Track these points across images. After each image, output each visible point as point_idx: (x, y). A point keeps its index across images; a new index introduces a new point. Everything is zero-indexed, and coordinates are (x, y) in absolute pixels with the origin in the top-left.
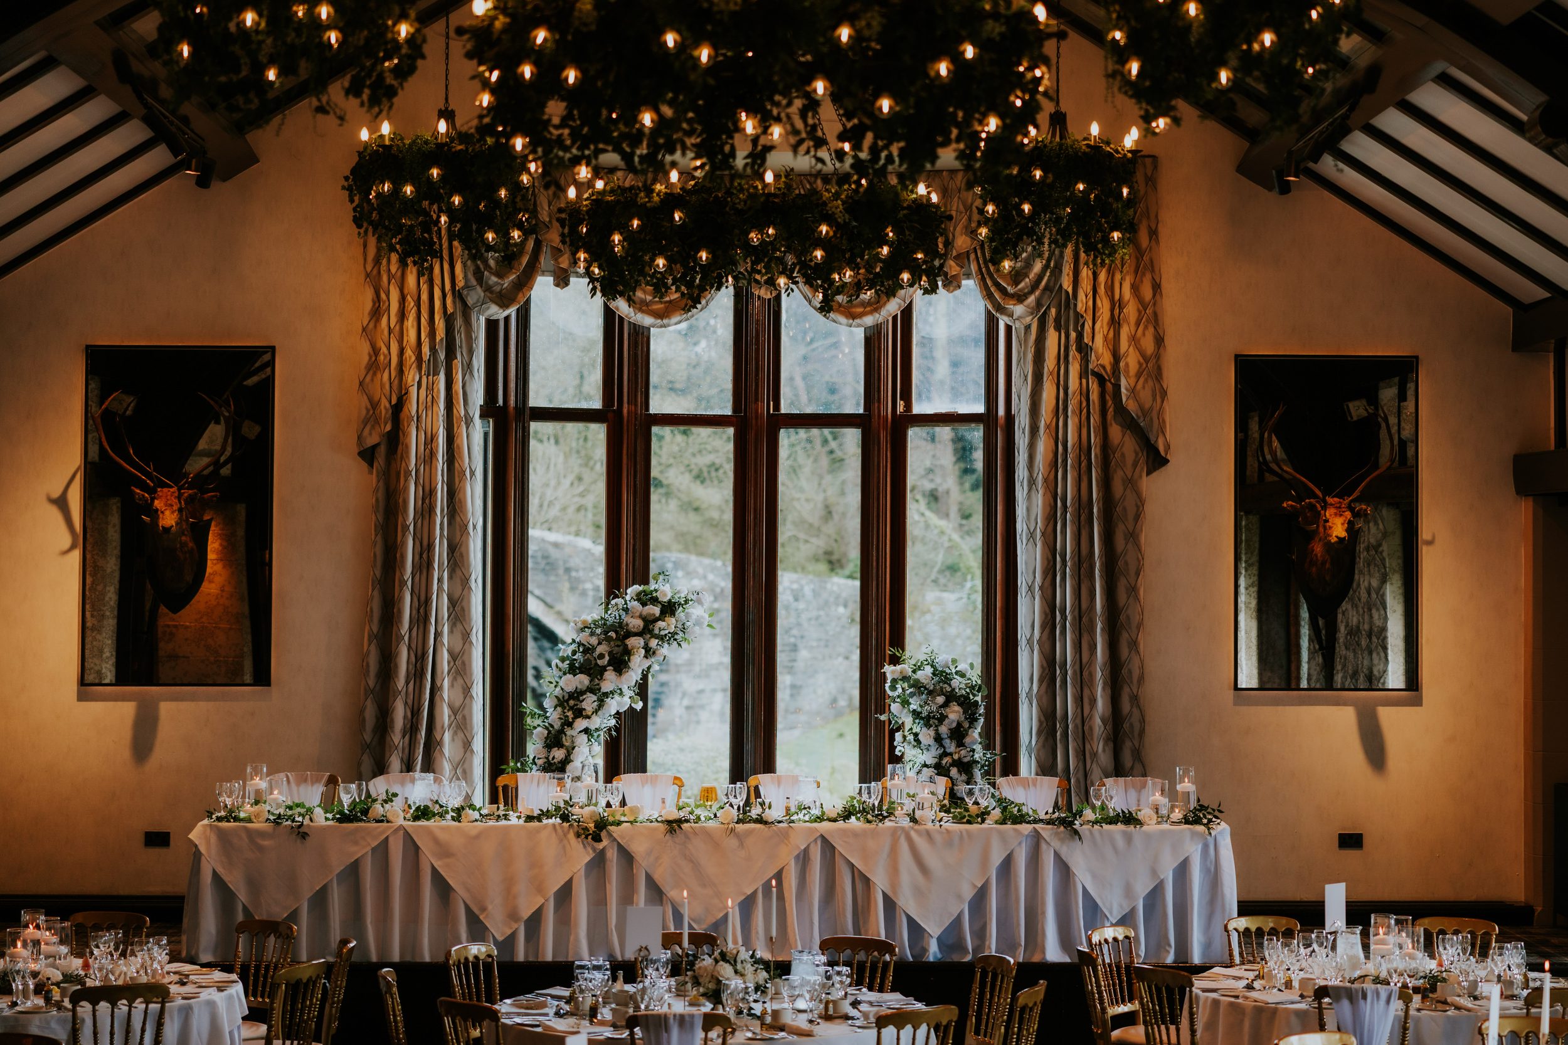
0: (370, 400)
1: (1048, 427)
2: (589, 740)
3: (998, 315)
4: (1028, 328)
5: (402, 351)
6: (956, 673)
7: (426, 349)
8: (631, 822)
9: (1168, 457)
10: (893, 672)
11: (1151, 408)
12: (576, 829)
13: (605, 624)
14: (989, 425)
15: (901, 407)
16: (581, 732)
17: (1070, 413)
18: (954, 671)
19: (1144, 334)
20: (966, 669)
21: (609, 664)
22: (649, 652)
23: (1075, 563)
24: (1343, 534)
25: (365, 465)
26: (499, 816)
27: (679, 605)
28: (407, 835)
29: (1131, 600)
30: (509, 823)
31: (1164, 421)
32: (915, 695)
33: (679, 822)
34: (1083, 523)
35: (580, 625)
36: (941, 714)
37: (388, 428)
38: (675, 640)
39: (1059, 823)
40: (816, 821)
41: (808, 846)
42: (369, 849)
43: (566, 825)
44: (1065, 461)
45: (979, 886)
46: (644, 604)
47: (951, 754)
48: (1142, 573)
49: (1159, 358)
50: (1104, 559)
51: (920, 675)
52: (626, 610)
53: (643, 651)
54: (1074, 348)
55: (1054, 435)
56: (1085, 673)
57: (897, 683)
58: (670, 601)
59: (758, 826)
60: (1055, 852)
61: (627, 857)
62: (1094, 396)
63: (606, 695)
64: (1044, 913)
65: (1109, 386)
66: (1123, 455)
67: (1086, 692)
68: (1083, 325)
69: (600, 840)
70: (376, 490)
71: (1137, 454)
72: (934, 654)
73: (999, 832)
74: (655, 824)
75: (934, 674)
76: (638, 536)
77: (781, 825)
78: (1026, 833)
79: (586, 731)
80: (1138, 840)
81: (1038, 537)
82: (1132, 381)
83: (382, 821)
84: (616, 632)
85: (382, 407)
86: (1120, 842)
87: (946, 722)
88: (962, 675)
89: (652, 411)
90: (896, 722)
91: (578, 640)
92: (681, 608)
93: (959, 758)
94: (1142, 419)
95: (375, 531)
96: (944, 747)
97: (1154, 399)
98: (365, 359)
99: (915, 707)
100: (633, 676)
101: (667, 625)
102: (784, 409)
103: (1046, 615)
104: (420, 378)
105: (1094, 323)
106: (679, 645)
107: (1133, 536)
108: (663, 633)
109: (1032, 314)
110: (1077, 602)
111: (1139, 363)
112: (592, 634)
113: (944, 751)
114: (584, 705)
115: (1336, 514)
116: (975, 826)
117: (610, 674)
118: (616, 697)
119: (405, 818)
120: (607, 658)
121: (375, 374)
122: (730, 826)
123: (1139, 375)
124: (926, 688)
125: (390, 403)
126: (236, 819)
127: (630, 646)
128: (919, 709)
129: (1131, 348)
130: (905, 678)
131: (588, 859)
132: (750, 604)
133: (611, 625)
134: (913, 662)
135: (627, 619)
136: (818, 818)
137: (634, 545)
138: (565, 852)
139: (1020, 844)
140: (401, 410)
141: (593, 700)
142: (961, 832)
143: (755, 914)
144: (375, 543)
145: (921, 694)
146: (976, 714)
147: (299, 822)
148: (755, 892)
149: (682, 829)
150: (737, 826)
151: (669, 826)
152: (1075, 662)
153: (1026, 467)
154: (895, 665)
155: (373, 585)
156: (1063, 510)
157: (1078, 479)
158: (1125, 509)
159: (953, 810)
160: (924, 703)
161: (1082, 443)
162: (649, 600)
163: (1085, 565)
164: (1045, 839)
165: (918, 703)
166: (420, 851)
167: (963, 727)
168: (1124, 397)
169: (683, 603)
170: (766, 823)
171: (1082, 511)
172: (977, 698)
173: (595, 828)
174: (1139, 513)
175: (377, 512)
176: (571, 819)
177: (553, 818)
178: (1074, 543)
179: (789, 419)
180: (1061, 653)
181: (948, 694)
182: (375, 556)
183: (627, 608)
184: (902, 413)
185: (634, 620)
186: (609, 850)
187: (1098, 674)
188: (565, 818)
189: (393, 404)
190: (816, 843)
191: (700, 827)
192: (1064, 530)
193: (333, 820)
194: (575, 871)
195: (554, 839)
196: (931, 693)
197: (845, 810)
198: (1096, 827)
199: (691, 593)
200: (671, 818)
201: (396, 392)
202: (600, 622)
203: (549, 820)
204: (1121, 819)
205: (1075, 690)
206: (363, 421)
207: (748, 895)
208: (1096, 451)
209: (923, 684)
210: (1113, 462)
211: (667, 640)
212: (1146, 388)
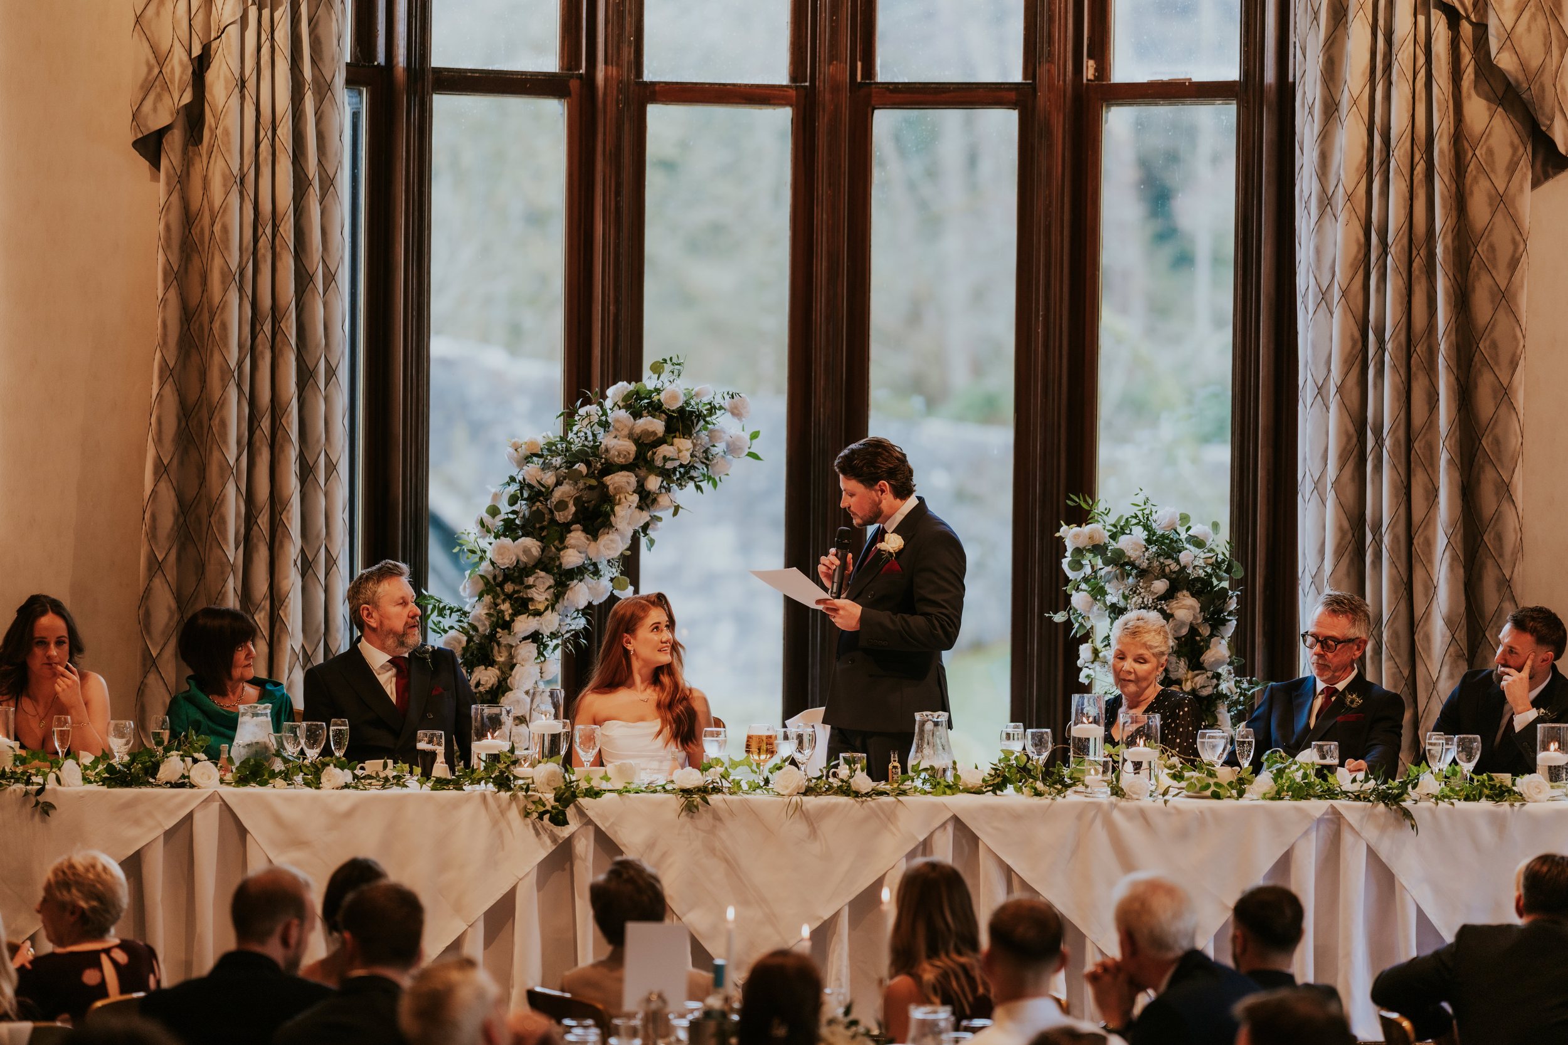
0: (154, 49)
1: (1355, 103)
2: (539, 653)
6: (1189, 539)
8: (620, 792)
10: (1076, 536)
11: (1542, 68)
12: (522, 804)
13: (567, 450)
14: (1247, 103)
15: (1089, 70)
16: (525, 639)
17: (1395, 77)
18: (1184, 535)
20: (1205, 532)
21: (576, 519)
22: (646, 500)
23: (1400, 344)
25: (144, 164)
26: (386, 779)
27: (699, 416)
28: (227, 811)
29: (1503, 409)
30: (405, 790)
32: (1114, 577)
33: (703, 791)
34: (1416, 273)
35: (524, 451)
37: (187, 98)
38: (692, 478)
39: (1378, 798)
40: (945, 793)
41: (931, 835)
42: (159, 832)
43: (505, 795)
44: (1385, 162)
46: (636, 415)
48: (1521, 363)
50: (1453, 337)
51: (1124, 542)
52: (605, 425)
53: (635, 498)
55: (1366, 116)
56: (1418, 541)
57: (1083, 556)
58: (681, 410)
59: (843, 799)
60: (1369, 848)
62: (1440, 46)
63: (570, 574)
64: (1348, 955)
65: (1466, 28)
66: (1490, 152)
67: (1419, 575)
69: (565, 823)
70: (167, 207)
71: (1515, 149)
72: (1149, 505)
73: (1271, 814)
74: (661, 796)
75: (1148, 541)
77: (883, 798)
78: (1318, 815)
79: (535, 637)
80: (1517, 830)
81: (1336, 300)
82: (1509, 20)
83: (182, 785)
84: (588, 464)
85: (176, 62)
86: (1486, 833)
88: (1198, 543)
89: (648, 76)
90: (1081, 625)
91: (520, 478)
92: (702, 423)
94: (1525, 85)
95: (165, 280)
97: (1548, 50)
99: (1115, 600)
100: (613, 545)
101: (677, 452)
102: (882, 75)
103: (1349, 438)
104: (246, 11)
106: (698, 488)
107: (1506, 297)
108: (669, 465)
110: (1403, 415)
112: (546, 467)
114: (533, 593)
116: (1228, 802)
117: (577, 536)
118: (588, 578)
119: (222, 781)
120: (572, 509)
121: (161, 3)
122: (794, 800)
123: (1520, 8)
124: (1133, 565)
125: (190, 54)
127: (612, 489)
128: (1122, 604)
130: (1098, 549)
131: (542, 854)
133: (579, 452)
134: (1111, 519)
135: (606, 440)
136: (949, 787)
137: (616, 316)
138: (502, 842)
139: (1306, 833)
140: (208, 67)
141: (548, 584)
142: (1201, 812)
143: (836, 954)
144: (164, 300)
145: (1125, 575)
146: (1222, 611)
147: (39, 784)
148: (837, 915)
149: (708, 803)
150: (805, 798)
151: (687, 798)
152: (1397, 521)
153: (1314, 173)
154: (1080, 526)
155: (161, 377)
156: (1381, 250)
157: (1407, 195)
158: (1492, 248)
159: (1187, 774)
160: (1131, 590)
161: (1416, 129)
162: (646, 408)
163: (1420, 349)
164: (1350, 826)
165: (1121, 591)
166: (248, 836)
167: (1200, 635)
168: (1494, 45)
169: (705, 412)
170: (857, 794)
171: (1415, 253)
172: (1225, 584)
173: (556, 800)
174: (1517, 255)
175: (167, 247)
176: (512, 786)
177: (483, 782)
178: (1399, 308)
179: (891, 91)
180: (1373, 505)
181: (1174, 576)
182: (165, 325)
183: (606, 421)
184: (1091, 80)
185: (620, 442)
186: (580, 840)
187: (1441, 541)
188: (503, 783)
189: (193, 57)
190: (945, 828)
191: (741, 801)
192: (1382, 287)
193: (97, 782)
194: (520, 877)
195: (484, 820)
196: (1142, 573)
197: (996, 773)
198: (1444, 805)
199: (720, 395)
200: (688, 785)
201: (200, 35)
202: (559, 446)
203: (477, 787)
204: (1486, 791)
205: (1394, 571)
206: (142, 87)
207: (825, 922)
208: (1442, 145)
209: (1130, 558)
210: (1472, 166)
211: (678, 479)
212: (1534, 28)
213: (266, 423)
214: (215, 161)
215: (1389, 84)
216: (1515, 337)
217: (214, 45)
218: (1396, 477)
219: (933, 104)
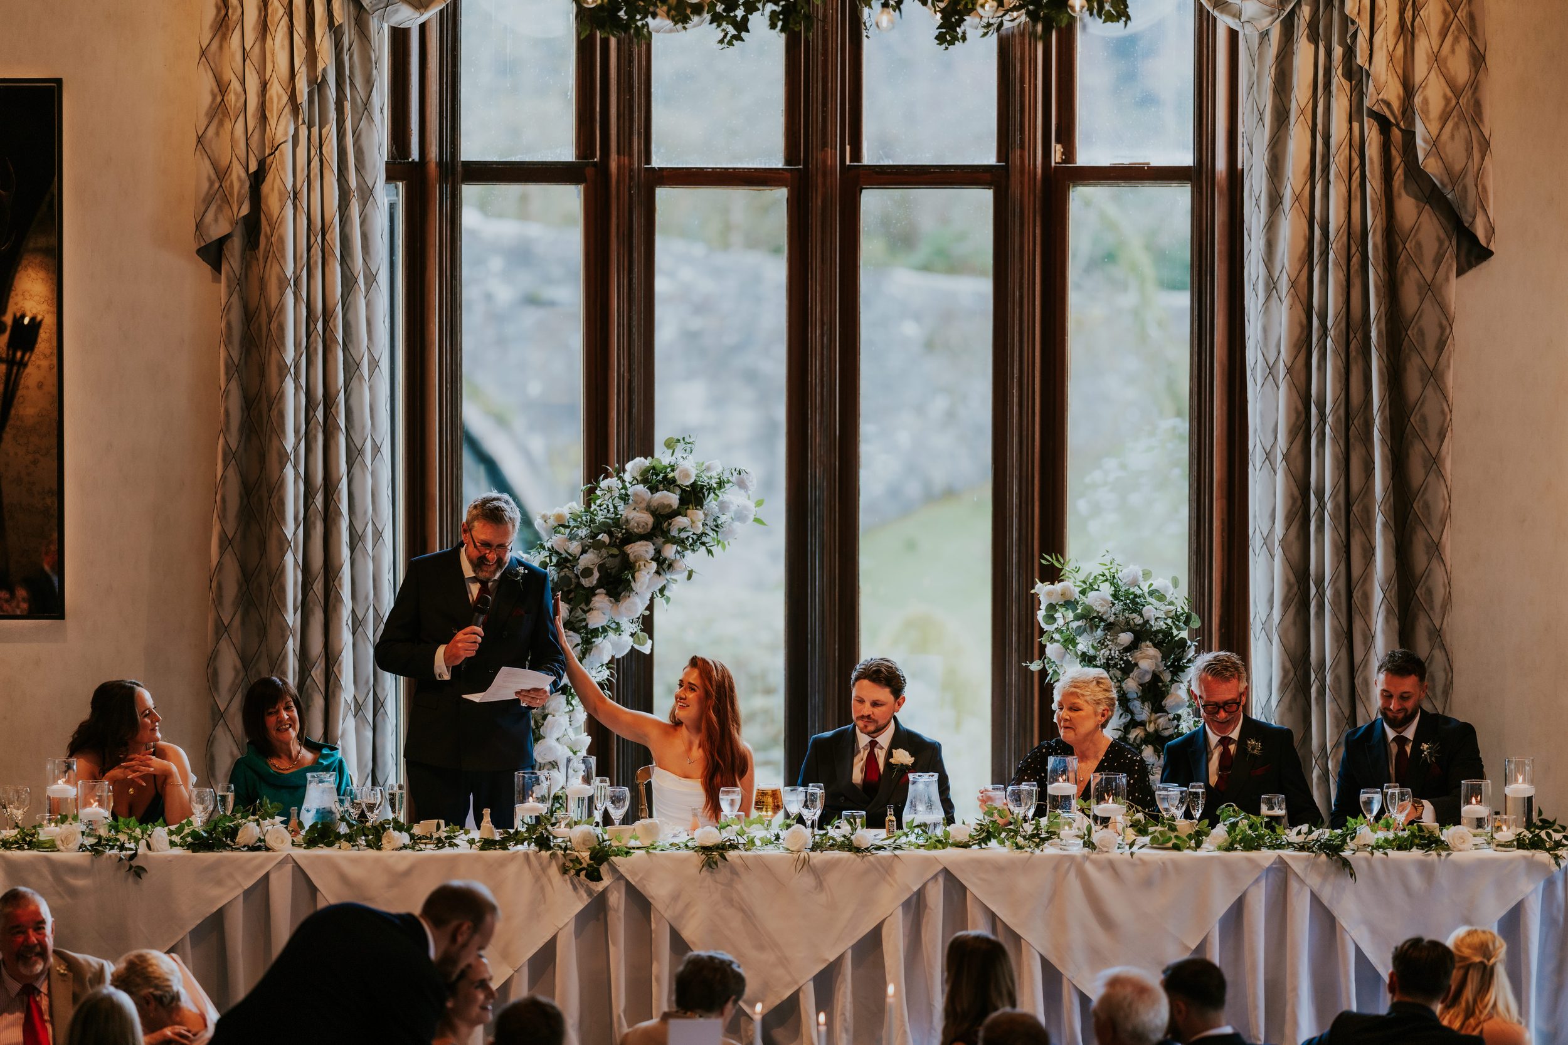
0: (215, 165)
1: (1297, 198)
2: (569, 703)
3: (1216, 13)
4: (1264, 35)
5: (264, 87)
6: (1151, 593)
7: (303, 83)
8: (645, 849)
9: (1492, 247)
10: (1049, 593)
11: (1464, 171)
12: (561, 860)
13: (592, 521)
14: (1201, 188)
15: (1057, 153)
17: (1332, 177)
18: (1146, 589)
19: (1453, 51)
20: (1167, 587)
21: (600, 584)
22: (663, 565)
23: (1339, 418)
25: (207, 269)
26: (439, 840)
27: (709, 489)
28: (299, 872)
29: (1432, 477)
30: (456, 850)
31: (1485, 189)
32: (1085, 630)
33: (722, 848)
34: (1353, 354)
35: (552, 521)
36: (1127, 662)
37: (245, 210)
38: (703, 544)
39: (1320, 848)
40: (936, 847)
41: (924, 886)
42: (239, 891)
43: (545, 854)
44: (1325, 253)
45: (1193, 947)
46: (653, 489)
47: (1142, 724)
48: (1449, 434)
49: (1476, 88)
50: (1387, 412)
51: (1092, 598)
52: (625, 498)
53: (654, 565)
54: (1340, 71)
55: (1307, 211)
56: (1357, 595)
57: (1056, 611)
58: (694, 485)
59: (846, 854)
60: (1313, 894)
61: (639, 902)
62: (1373, 151)
63: (595, 633)
64: (1295, 989)
65: (1396, 134)
66: (1419, 245)
67: (1358, 625)
68: (1355, 35)
69: (599, 878)
70: (227, 309)
71: (1441, 242)
72: (1115, 565)
73: (1226, 865)
74: (684, 853)
75: (1115, 596)
76: (635, 366)
77: (881, 853)
78: (1267, 864)
80: (1443, 878)
81: (1282, 375)
82: (1434, 128)
83: (258, 849)
84: (610, 534)
85: (234, 177)
86: (1416, 880)
87: (1135, 673)
88: (1160, 596)
89: (656, 163)
91: (548, 545)
92: (712, 495)
93: (1156, 731)
94: (1449, 187)
95: (227, 373)
96: (1132, 713)
97: (1470, 155)
98: (206, 100)
99: (1085, 649)
100: (637, 604)
101: (691, 522)
102: (869, 158)
103: (1294, 500)
104: (297, 130)
105: (1372, 33)
106: (709, 552)
107: (1434, 376)
108: (683, 535)
109: (1272, 13)
110: (1342, 481)
111: (1445, 97)
112: (572, 536)
113: (1132, 719)
116: (1187, 853)
117: (601, 600)
118: (611, 635)
119: (293, 843)
120: (596, 575)
121: (221, 123)
122: (802, 856)
123: (1444, 118)
124: (1101, 619)
125: (247, 171)
126: (32, 845)
127: (632, 557)
128: (1092, 652)
129: (1433, 72)
130: (1069, 604)
131: (579, 907)
132: (817, 472)
133: (604, 523)
134: (1081, 576)
135: (626, 513)
136: (939, 841)
137: (630, 382)
138: (544, 896)
139: (1257, 881)
140: (264, 180)
141: (576, 642)
142: (1163, 863)
143: (841, 991)
144: (227, 394)
145: (1093, 627)
146: (1181, 659)
147: (131, 849)
148: (841, 958)
149: (726, 859)
150: (812, 854)
151: (707, 855)
152: (1338, 577)
153: (1261, 260)
154: (1053, 583)
155: (224, 460)
156: (1321, 332)
157: (1344, 283)
158: (1421, 332)
159: (1151, 829)
160: (1099, 642)
161: (1352, 225)
162: (661, 482)
163: (1357, 422)
164: (1296, 874)
165: (1090, 643)
166: (318, 893)
167: (1162, 681)
168: (1420, 150)
169: (715, 485)
170: (858, 850)
171: (1352, 336)
172: (1184, 634)
173: (591, 858)
174: (1444, 338)
175: (228, 343)
176: (552, 844)
177: (526, 843)
178: (1338, 386)
179: (877, 173)
180: (1317, 562)
181: (1138, 628)
182: (227, 413)
183: (627, 495)
184: (1059, 163)
185: (638, 515)
186: (613, 893)
187: (1378, 596)
188: (543, 843)
189: (250, 172)
190: (937, 880)
191: (755, 857)
192: (1323, 365)
193: (182, 846)
194: (560, 926)
195: (527, 877)
196: (1109, 627)
197: (981, 829)
198: (1378, 854)
199: (729, 471)
200: (709, 843)
201: (256, 153)
202: (584, 518)
203: (519, 847)
204: (1417, 841)
205: (1336, 622)
206: (204, 200)
207: (831, 963)
208: (1373, 241)
209: (1098, 612)
210: (1402, 257)
211: (691, 545)
212: (1457, 137)
213: (319, 500)
214: (271, 266)
215: (1327, 183)
216: (1443, 412)
217: (268, 161)
218: (1337, 537)
219: (915, 184)
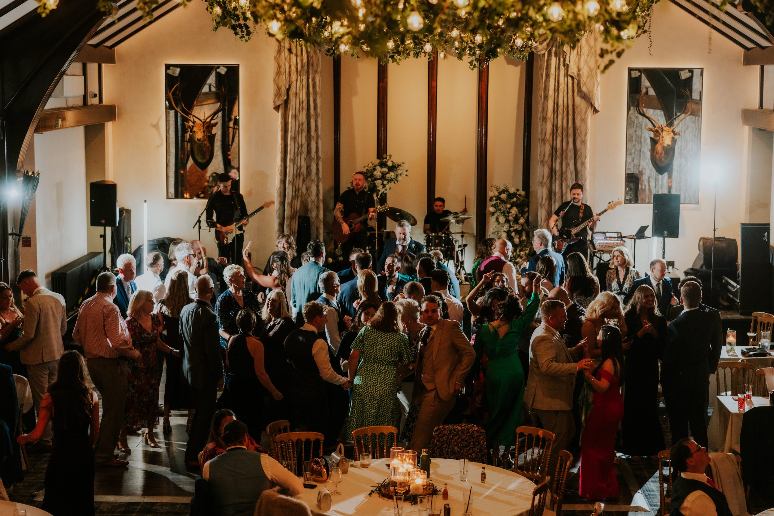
0: (278, 87)
4: (544, 54)
5: (290, 67)
7: (299, 66)
9: (599, 110)
11: (592, 91)
17: (560, 91)
19: (590, 60)
22: (384, 186)
23: (560, 152)
24: (670, 143)
25: (276, 112)
27: (396, 167)
29: (583, 168)
34: (564, 136)
37: (285, 98)
38: (393, 181)
44: (557, 110)
46: (381, 167)
48: (587, 157)
49: (596, 69)
51: (502, 195)
52: (375, 170)
53: (382, 185)
54: (562, 65)
55: (553, 99)
58: (392, 166)
62: (570, 85)
65: (576, 81)
66: (581, 109)
68: (565, 55)
70: (281, 123)
71: (586, 108)
72: (508, 187)
81: (546, 141)
82: (585, 80)
84: (371, 178)
85: (283, 89)
92: (396, 169)
94: (589, 94)
97: (594, 87)
98: (275, 70)
101: (391, 175)
103: (549, 173)
104: (297, 77)
105: (570, 54)
107: (584, 142)
108: (389, 178)
109: (546, 49)
110: (561, 168)
111: (588, 72)
115: (667, 134)
120: (368, 188)
121: (279, 76)
123: (588, 77)
127: (376, 184)
135: (375, 173)
140: (290, 91)
152: (559, 192)
153: (542, 113)
156: (556, 131)
157: (563, 119)
158: (581, 131)
161: (564, 104)
163: (565, 154)
168: (582, 85)
171: (564, 131)
174: (586, 133)
178: (560, 144)
185: (378, 173)
189: (287, 88)
192: (556, 139)
201: (288, 84)
206: (275, 95)
208: (570, 107)
210: (577, 112)
211: (390, 181)
212: (591, 82)
215: (558, 93)
217: (291, 86)
218: (559, 182)
